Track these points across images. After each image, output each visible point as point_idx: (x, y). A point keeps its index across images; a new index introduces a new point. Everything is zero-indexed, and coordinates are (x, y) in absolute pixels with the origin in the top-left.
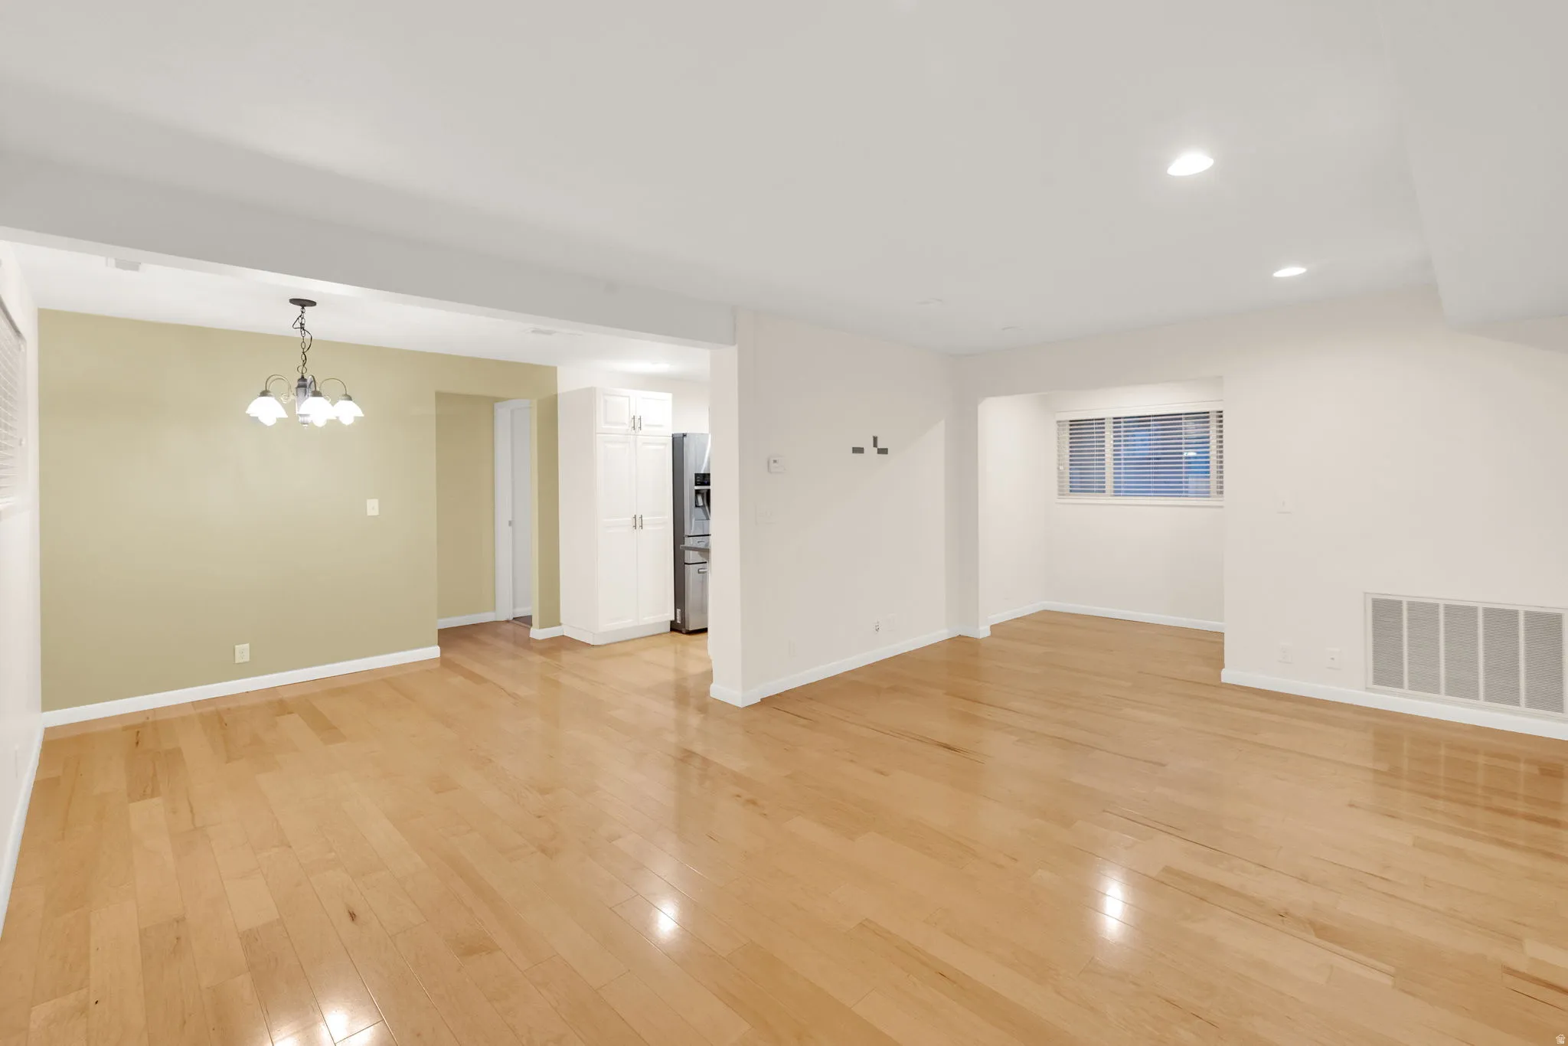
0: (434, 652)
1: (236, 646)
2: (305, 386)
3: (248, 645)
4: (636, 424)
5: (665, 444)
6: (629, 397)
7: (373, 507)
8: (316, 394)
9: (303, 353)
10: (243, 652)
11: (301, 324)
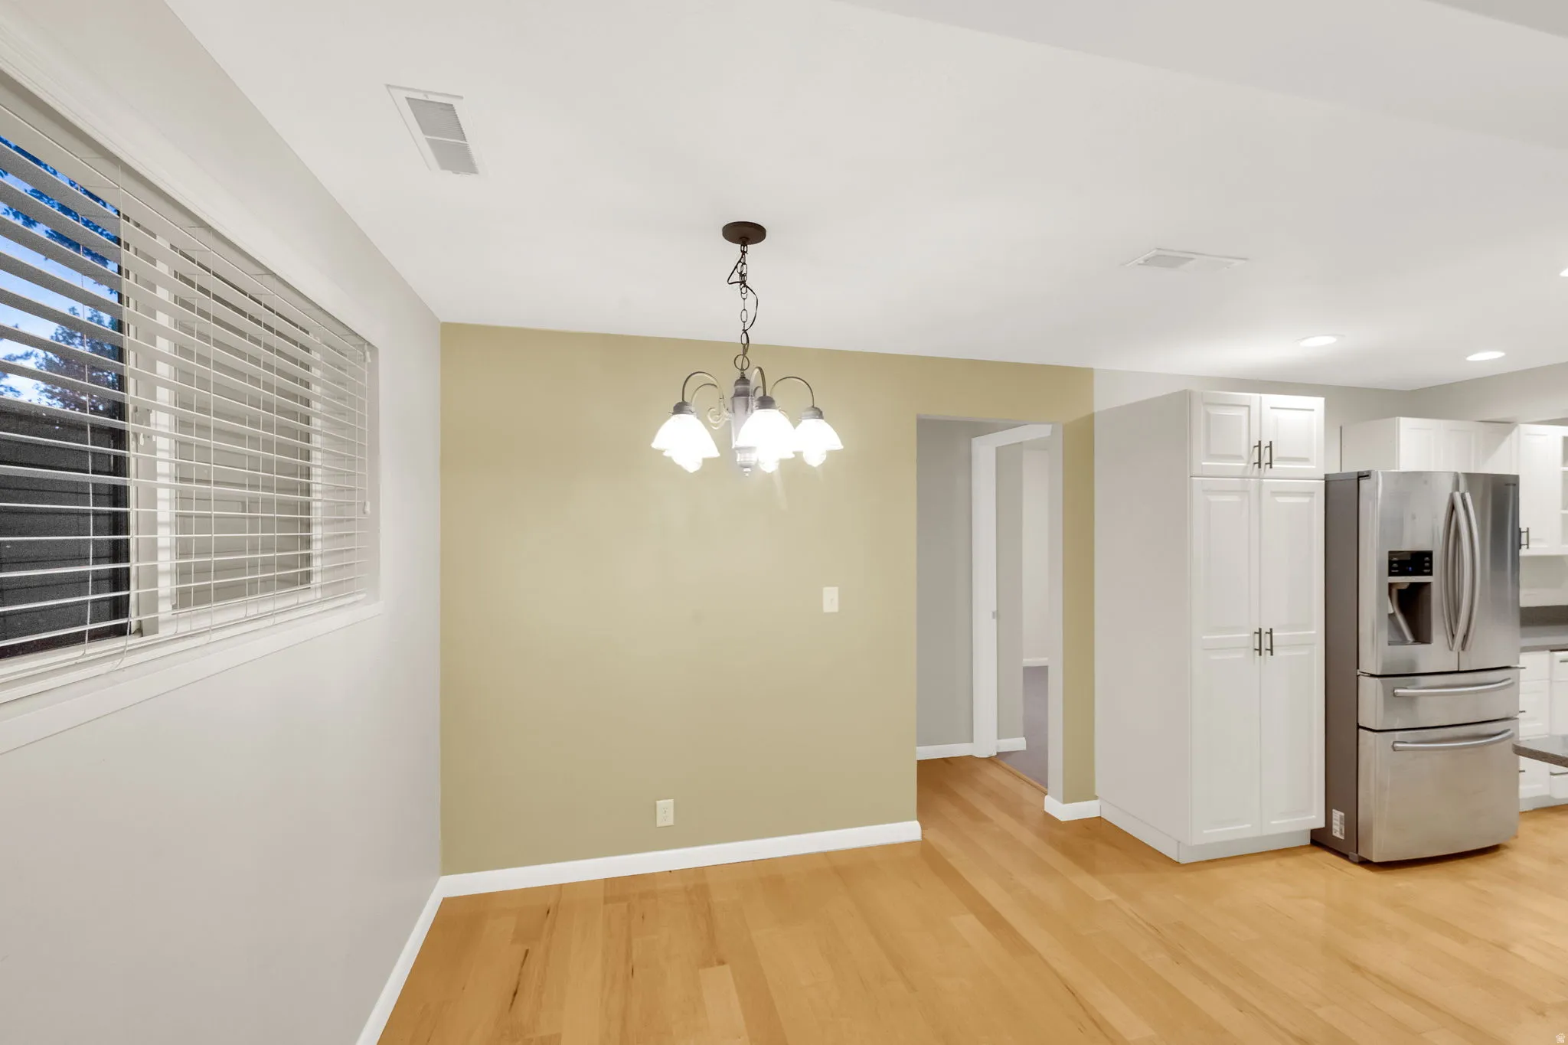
0: (909, 830)
1: (658, 802)
2: (746, 394)
3: (672, 801)
4: (1263, 455)
5: (1310, 494)
6: (1249, 407)
7: (831, 600)
8: (766, 402)
9: (745, 331)
10: (666, 812)
11: (742, 275)
